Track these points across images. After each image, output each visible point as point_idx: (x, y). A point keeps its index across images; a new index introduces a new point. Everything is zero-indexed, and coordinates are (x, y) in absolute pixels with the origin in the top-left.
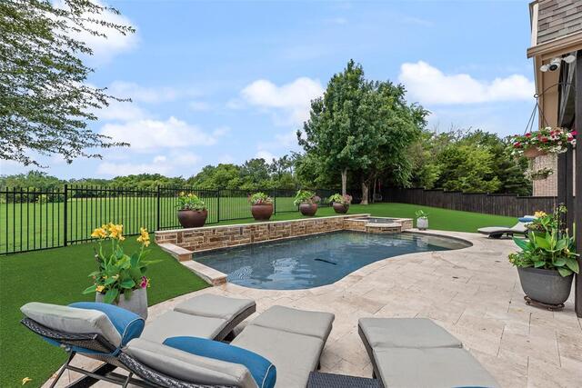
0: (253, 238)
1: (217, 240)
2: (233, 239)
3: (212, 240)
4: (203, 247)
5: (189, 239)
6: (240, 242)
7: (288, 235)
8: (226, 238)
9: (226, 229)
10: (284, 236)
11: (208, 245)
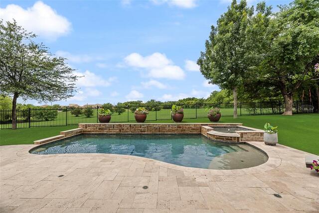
0: (120, 131)
1: (102, 129)
2: (109, 130)
3: (99, 129)
4: (95, 131)
5: (90, 127)
6: (113, 132)
7: (145, 132)
8: (106, 129)
9: (106, 125)
10: (141, 132)
11: (97, 131)
